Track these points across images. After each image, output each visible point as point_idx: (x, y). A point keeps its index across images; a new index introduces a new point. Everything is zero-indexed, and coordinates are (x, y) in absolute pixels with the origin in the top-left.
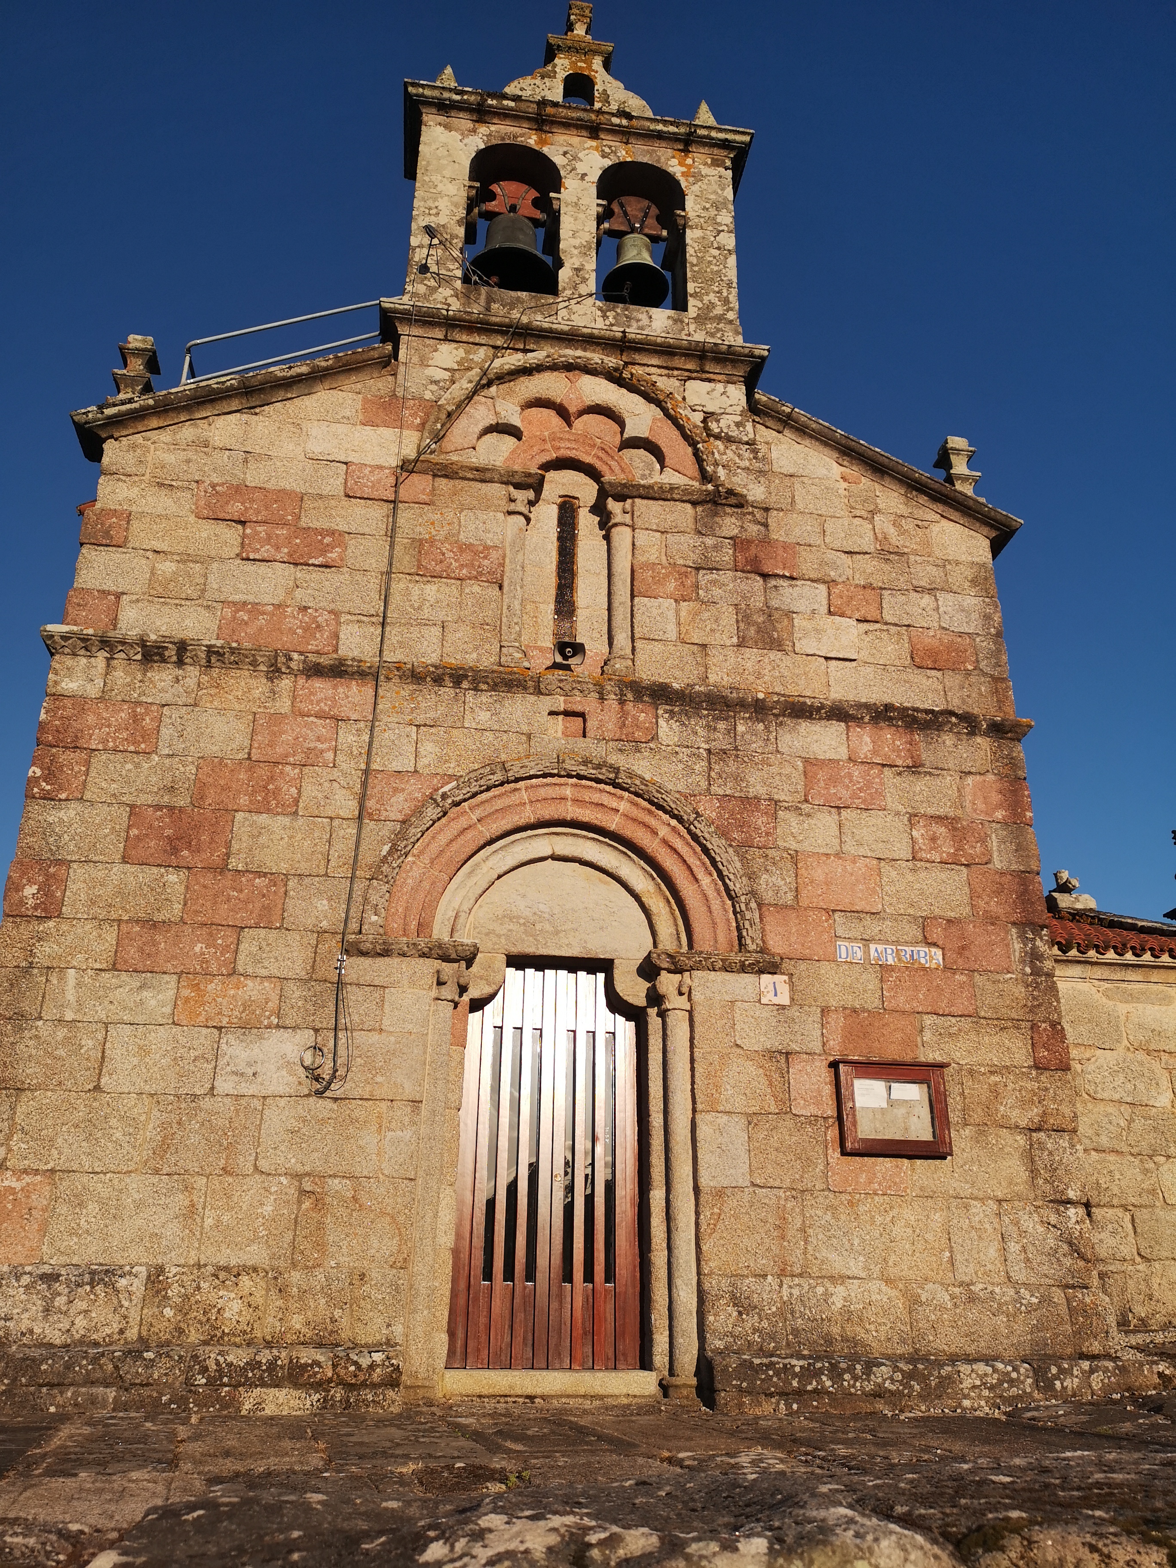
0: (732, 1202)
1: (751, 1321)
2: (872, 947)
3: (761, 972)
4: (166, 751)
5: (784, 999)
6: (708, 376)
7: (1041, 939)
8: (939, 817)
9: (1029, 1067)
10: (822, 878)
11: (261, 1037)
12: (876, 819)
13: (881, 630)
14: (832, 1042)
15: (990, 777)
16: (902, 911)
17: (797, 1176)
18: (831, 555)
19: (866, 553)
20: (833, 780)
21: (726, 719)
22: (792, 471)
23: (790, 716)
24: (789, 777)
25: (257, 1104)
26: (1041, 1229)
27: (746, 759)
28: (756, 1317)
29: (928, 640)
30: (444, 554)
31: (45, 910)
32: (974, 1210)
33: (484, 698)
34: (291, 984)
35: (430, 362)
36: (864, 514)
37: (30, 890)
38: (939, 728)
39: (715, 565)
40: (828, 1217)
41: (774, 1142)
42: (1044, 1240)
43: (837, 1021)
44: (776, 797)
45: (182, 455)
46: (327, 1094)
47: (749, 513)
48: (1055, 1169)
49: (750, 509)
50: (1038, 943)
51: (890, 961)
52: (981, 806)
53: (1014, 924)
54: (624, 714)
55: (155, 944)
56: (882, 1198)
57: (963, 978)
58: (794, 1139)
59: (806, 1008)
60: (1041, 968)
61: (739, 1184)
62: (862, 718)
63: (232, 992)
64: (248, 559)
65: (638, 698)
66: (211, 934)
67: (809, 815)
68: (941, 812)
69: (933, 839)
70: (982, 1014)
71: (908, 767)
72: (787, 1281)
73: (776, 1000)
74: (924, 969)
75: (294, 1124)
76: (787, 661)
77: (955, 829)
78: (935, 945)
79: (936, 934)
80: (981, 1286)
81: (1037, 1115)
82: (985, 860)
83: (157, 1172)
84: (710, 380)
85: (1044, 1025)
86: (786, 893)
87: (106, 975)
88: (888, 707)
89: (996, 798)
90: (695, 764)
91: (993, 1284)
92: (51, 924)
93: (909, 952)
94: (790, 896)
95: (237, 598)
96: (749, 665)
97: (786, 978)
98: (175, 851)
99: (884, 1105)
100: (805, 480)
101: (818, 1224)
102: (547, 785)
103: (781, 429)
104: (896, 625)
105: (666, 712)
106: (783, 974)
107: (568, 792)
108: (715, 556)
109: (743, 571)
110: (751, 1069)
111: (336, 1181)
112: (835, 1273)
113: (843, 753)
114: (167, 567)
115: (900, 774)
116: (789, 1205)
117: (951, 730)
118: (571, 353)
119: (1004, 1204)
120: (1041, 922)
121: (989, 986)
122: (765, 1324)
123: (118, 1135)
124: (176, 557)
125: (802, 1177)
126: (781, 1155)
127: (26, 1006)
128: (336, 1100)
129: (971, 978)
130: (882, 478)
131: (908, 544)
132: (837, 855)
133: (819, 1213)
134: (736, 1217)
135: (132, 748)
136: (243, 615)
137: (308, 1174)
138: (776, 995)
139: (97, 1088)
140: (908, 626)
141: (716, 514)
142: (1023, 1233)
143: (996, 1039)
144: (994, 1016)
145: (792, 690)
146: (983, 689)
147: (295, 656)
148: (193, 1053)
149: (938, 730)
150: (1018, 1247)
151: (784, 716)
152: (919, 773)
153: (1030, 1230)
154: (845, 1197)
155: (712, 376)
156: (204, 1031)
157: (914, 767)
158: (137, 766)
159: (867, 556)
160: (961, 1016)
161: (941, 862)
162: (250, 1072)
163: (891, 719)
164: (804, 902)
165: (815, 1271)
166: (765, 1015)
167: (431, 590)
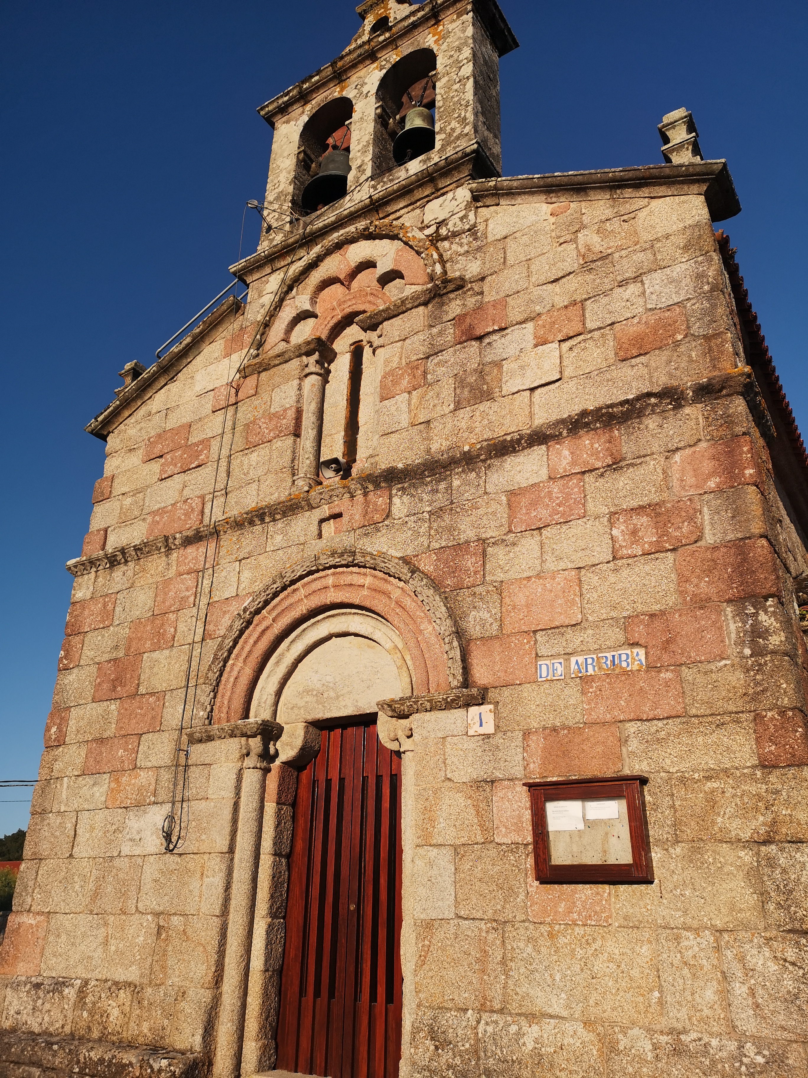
0: (440, 935)
1: (446, 1056)
2: (573, 660)
3: (467, 705)
4: (117, 622)
5: (489, 728)
6: (442, 191)
7: (766, 612)
8: (642, 507)
9: (754, 767)
10: (523, 602)
11: (144, 812)
12: (577, 528)
13: (584, 340)
14: (532, 766)
15: (703, 445)
16: (604, 616)
17: (499, 907)
18: (537, 291)
19: (570, 273)
20: (534, 504)
21: (445, 479)
22: (504, 234)
23: (496, 456)
24: (494, 513)
25: (139, 861)
26: (773, 967)
27: (458, 510)
28: (450, 1053)
29: (633, 329)
30: (260, 427)
31: (58, 741)
32: (686, 943)
33: (280, 525)
34: (162, 771)
35: (264, 293)
36: (568, 237)
37: (54, 729)
38: (640, 414)
39: (440, 348)
40: (529, 949)
41: (478, 872)
42: (779, 981)
43: (537, 742)
44: (484, 536)
45: (138, 427)
46: (175, 851)
47: (469, 290)
48: (791, 892)
49: (469, 285)
50: (762, 617)
51: (591, 671)
52: (690, 480)
53: (729, 601)
54: (367, 503)
55: (101, 753)
56: (582, 928)
57: (669, 675)
58: (497, 868)
59: (509, 734)
60: (766, 646)
61: (446, 916)
62: (561, 434)
63: (133, 781)
64: (162, 480)
65: (377, 486)
66: (126, 742)
67: (514, 544)
68: (645, 501)
69: (634, 532)
70: (694, 711)
71: (609, 466)
72: (485, 1016)
73: (482, 731)
74: (625, 673)
75: (157, 875)
76: (495, 406)
77: (658, 515)
78: (636, 644)
79: (639, 632)
80: (694, 1035)
81: (764, 824)
82: (693, 538)
83: (91, 913)
84: (443, 194)
85: (769, 714)
86: (492, 624)
87: (80, 779)
88: (584, 413)
89: (707, 466)
90: (421, 527)
91: (711, 1034)
92: (61, 749)
93: (610, 658)
94: (495, 626)
95: (156, 508)
96: (463, 425)
97: (491, 707)
98: (115, 687)
99: (581, 826)
100: (517, 235)
101: (520, 957)
102: (315, 580)
103: (497, 201)
104: (600, 328)
105: (399, 490)
106: (490, 703)
107: (330, 581)
108: (440, 341)
109: (460, 343)
110: (460, 800)
111: (176, 918)
112: (536, 1009)
113: (544, 474)
114: (128, 501)
115: (602, 475)
116: (491, 937)
117: (653, 412)
118: (335, 236)
119: (726, 935)
120: (764, 592)
121: (700, 679)
122: (458, 1061)
123: (77, 887)
124: (131, 494)
125: (504, 908)
126: (484, 886)
127: (47, 805)
128: (180, 855)
129: (679, 674)
130: (587, 195)
131: (612, 244)
132: (538, 576)
133: (522, 945)
134: (443, 949)
135: (102, 626)
136: (157, 518)
137: (162, 913)
138: (481, 725)
139: (71, 855)
140: (613, 324)
141: (443, 304)
142: (749, 971)
143: (714, 737)
144: (708, 712)
145: (499, 432)
146: (694, 354)
147: (178, 536)
148: (114, 827)
149: (639, 417)
150: (745, 989)
151: (491, 458)
152: (621, 468)
153: (759, 968)
154: (544, 929)
155: (445, 190)
156: (120, 811)
157: (614, 464)
158: (103, 636)
159: (571, 276)
160: (668, 718)
161: (643, 554)
162: (138, 838)
163: (587, 425)
164: (508, 629)
165: (513, 1007)
166: (472, 746)
167: (254, 457)
